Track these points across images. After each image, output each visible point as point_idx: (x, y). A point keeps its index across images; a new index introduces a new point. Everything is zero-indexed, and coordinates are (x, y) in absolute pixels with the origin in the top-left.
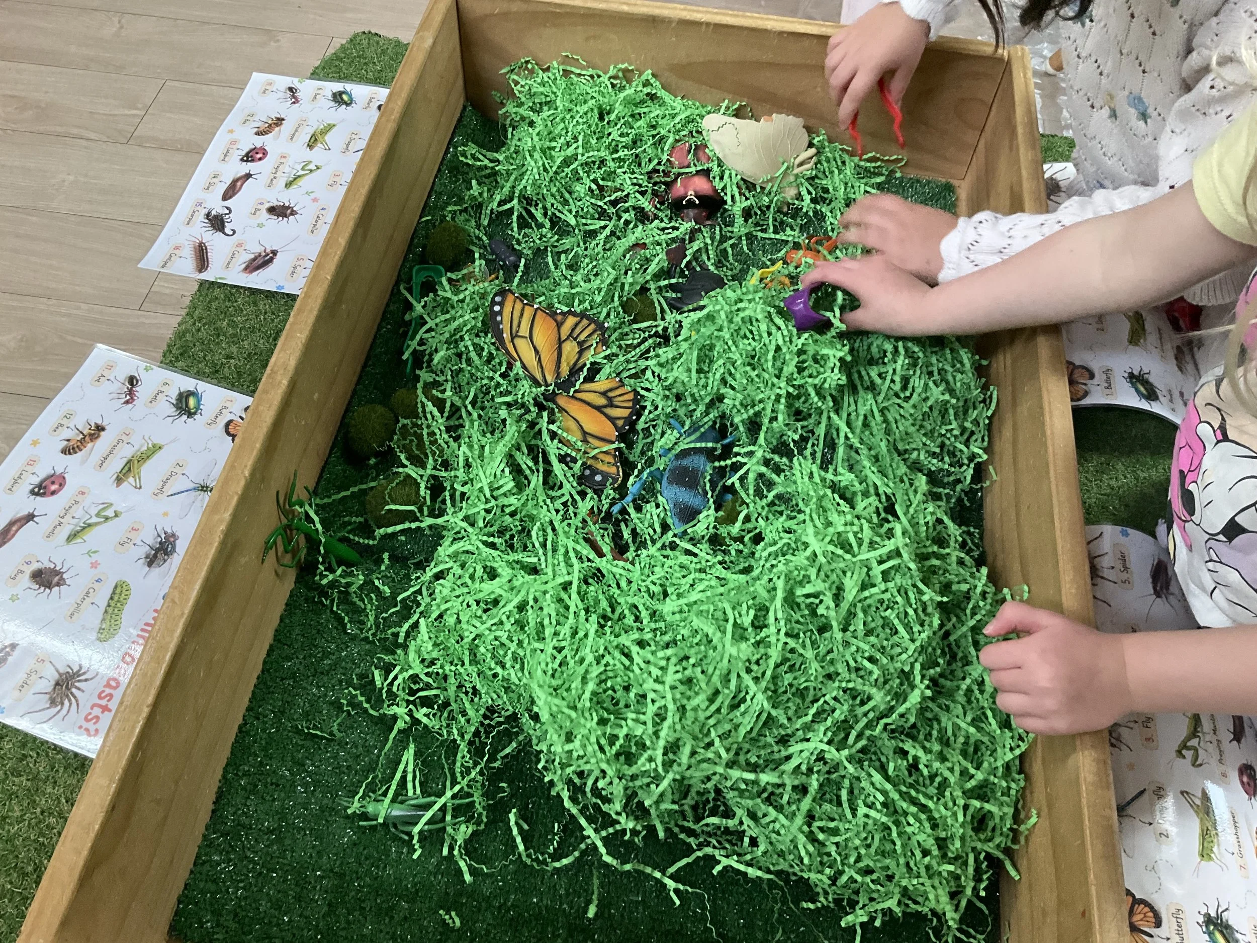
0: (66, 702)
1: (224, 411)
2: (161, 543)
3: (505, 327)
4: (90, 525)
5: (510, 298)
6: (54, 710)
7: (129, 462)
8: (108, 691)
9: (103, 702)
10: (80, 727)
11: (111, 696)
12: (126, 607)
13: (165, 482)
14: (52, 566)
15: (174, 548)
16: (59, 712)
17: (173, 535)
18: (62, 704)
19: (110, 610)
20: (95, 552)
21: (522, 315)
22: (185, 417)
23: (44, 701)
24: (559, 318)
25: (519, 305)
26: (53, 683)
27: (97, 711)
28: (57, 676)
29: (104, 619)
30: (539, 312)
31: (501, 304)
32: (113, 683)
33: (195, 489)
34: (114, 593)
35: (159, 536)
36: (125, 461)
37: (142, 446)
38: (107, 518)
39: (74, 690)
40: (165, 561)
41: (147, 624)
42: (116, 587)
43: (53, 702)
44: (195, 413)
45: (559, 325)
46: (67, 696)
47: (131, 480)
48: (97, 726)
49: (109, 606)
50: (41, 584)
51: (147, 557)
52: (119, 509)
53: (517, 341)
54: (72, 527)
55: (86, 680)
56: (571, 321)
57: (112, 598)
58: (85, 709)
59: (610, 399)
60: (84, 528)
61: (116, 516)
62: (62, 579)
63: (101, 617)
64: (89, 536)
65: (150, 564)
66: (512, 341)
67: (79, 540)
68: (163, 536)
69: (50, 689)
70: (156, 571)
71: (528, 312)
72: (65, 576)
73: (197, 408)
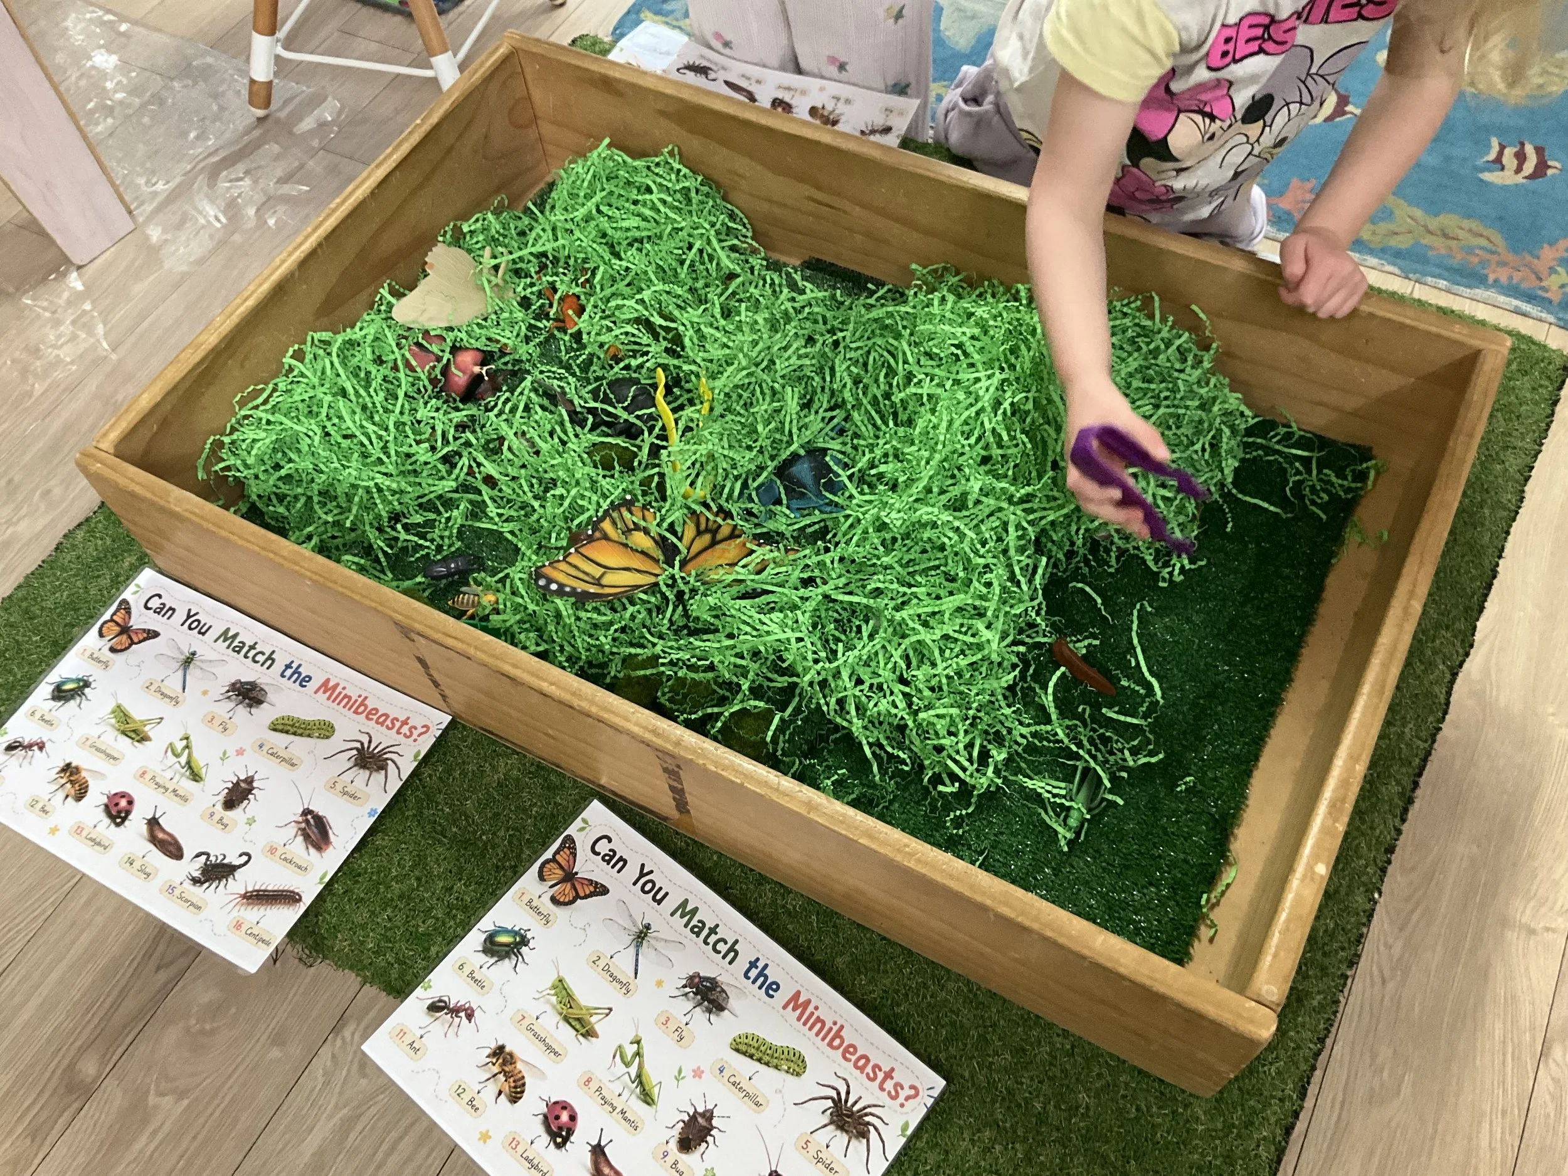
0: (867, 1119)
1: (534, 904)
2: (696, 994)
3: (581, 587)
4: (639, 1076)
5: (548, 571)
6: (873, 1134)
7: (566, 1019)
8: (869, 1069)
9: (881, 1076)
10: (902, 1105)
11: (877, 1067)
12: (769, 1040)
13: (614, 978)
14: (681, 1125)
15: (707, 979)
16: (876, 1129)
17: (691, 978)
18: (868, 1123)
19: (766, 1058)
20: (680, 1072)
21: (575, 567)
22: (524, 950)
23: (858, 1146)
24: (598, 534)
25: (563, 566)
26: (838, 1133)
27: (889, 1085)
28: (832, 1127)
29: (776, 1067)
30: (581, 550)
31: (550, 581)
32: (861, 1063)
33: (639, 946)
34: (744, 1053)
35: (686, 995)
36: (564, 1026)
37: (548, 1002)
38: (638, 1054)
39: (855, 1109)
40: (723, 991)
41: (799, 1019)
42: (737, 1050)
43: (863, 1135)
44: (523, 937)
45: (606, 537)
46: (861, 1117)
47: (593, 1019)
48: (906, 1087)
49: (759, 1060)
50: (703, 1139)
51: (710, 1011)
52: (631, 1038)
53: (604, 581)
54: (633, 1097)
55: (848, 1093)
56: (606, 525)
57: (751, 1056)
58: (883, 1098)
59: (707, 530)
60: (641, 1083)
61: (638, 1042)
62: (703, 1115)
63: (771, 1071)
64: (653, 1075)
65: (721, 1008)
66: (603, 586)
67: (656, 1090)
68: (688, 990)
69: (845, 1137)
70: (733, 1003)
71: (574, 559)
72: (700, 1110)
73: (516, 933)
